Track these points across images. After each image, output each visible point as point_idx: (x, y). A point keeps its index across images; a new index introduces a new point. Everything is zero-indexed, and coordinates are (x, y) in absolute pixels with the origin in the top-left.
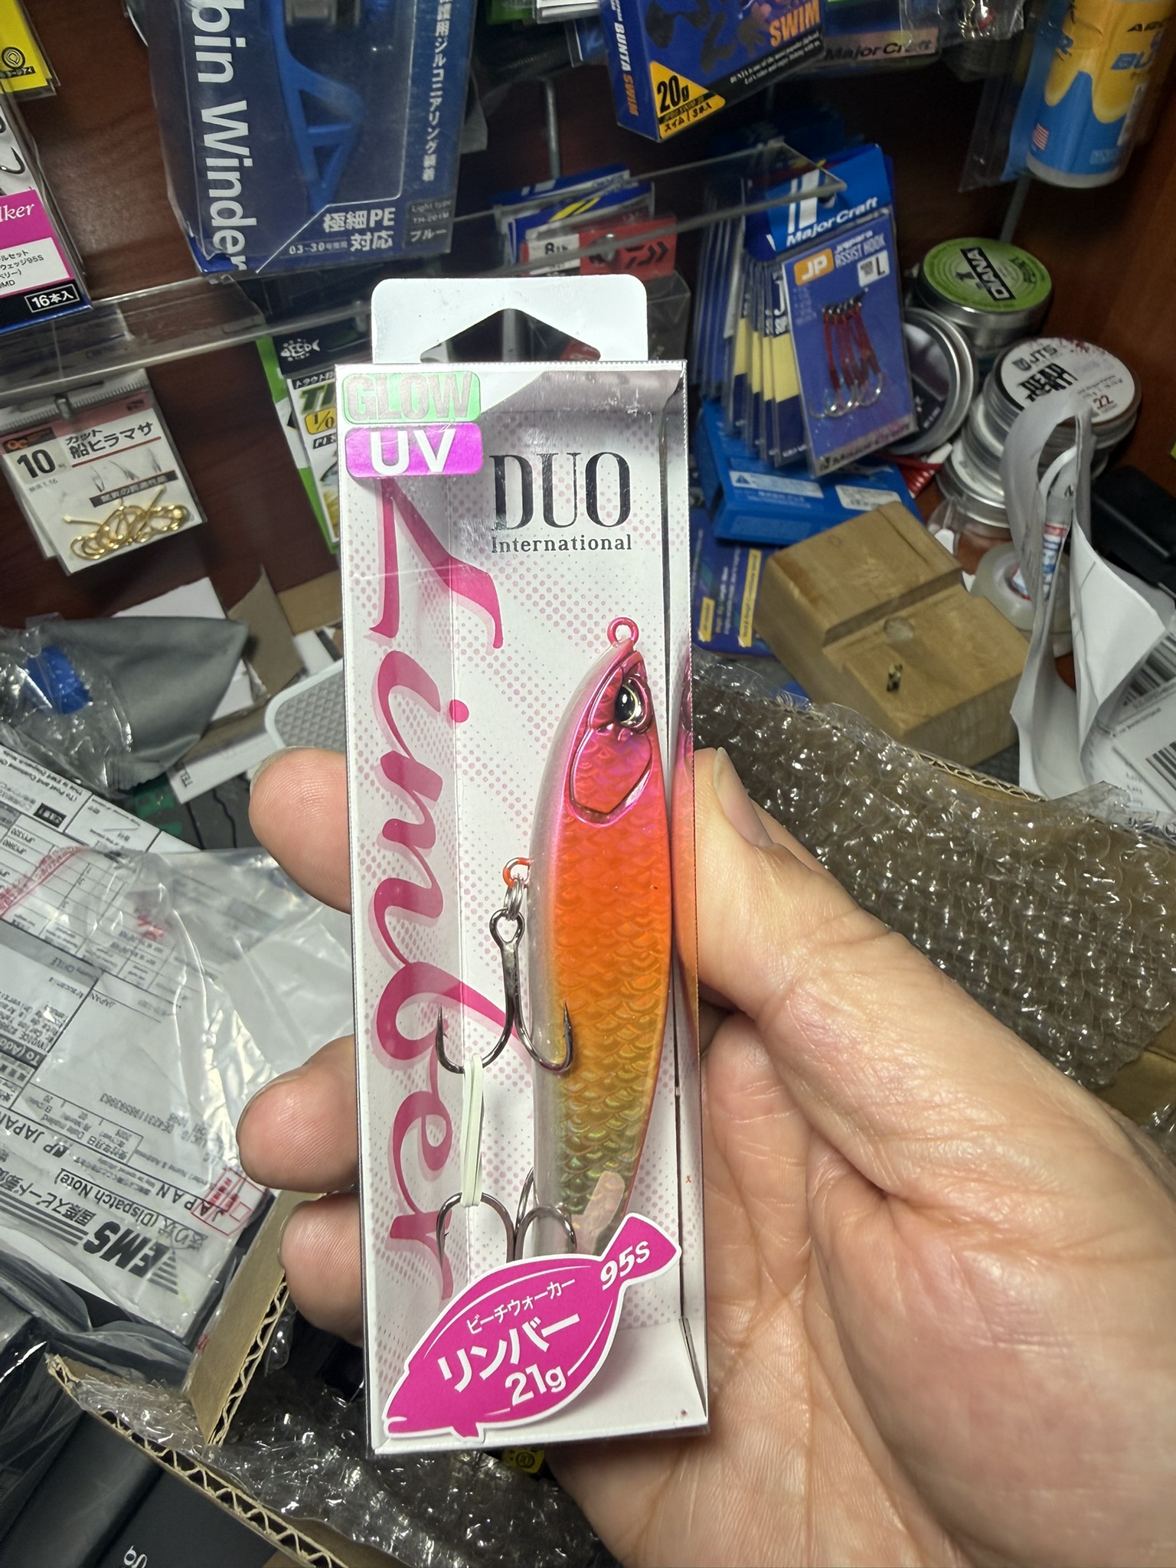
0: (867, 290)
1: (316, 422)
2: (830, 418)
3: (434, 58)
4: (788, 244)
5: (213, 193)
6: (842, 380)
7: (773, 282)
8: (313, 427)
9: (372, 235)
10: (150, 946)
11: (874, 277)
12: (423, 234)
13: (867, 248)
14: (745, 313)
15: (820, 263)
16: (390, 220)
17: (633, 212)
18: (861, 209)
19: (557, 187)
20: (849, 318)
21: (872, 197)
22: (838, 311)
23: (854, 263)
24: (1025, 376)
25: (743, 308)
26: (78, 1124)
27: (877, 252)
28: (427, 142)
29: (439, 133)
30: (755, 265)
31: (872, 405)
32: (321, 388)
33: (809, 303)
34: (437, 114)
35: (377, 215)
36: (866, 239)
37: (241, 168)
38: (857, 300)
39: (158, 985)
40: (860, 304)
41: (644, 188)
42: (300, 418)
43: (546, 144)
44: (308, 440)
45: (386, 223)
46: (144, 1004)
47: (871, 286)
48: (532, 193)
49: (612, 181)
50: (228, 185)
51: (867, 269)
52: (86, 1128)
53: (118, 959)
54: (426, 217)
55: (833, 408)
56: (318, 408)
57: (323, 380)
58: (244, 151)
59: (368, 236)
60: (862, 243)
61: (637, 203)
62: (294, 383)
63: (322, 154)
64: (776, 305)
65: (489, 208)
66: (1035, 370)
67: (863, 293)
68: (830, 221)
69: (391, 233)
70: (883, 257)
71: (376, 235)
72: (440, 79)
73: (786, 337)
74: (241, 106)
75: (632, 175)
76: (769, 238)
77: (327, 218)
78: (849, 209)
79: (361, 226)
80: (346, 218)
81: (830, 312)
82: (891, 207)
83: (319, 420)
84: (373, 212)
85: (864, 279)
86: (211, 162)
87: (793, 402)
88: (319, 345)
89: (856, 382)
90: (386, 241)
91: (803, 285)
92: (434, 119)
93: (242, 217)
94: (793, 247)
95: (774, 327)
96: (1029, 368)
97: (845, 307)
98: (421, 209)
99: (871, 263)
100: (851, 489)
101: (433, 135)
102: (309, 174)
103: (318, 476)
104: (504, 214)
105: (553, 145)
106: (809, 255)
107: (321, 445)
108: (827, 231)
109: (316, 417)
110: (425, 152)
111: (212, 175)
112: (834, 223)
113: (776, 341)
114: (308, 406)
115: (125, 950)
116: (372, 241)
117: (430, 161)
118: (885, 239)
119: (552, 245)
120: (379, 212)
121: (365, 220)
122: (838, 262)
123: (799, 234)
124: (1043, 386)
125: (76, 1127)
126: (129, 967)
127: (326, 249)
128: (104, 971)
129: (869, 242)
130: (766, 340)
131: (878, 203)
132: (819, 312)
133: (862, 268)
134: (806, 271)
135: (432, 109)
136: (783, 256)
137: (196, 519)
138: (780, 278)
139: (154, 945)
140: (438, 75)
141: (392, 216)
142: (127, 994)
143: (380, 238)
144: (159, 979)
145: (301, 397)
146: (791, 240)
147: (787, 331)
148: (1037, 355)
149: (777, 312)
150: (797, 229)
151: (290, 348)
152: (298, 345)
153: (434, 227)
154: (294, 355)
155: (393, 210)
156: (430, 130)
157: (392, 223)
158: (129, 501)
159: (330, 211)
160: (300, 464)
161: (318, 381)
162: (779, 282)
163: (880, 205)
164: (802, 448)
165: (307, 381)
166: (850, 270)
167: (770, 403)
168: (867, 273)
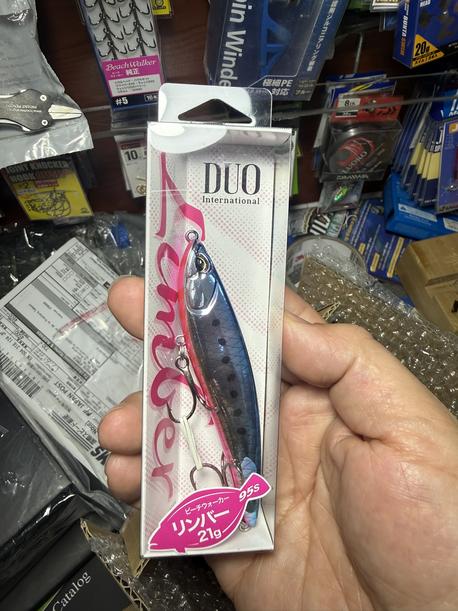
2: (449, 190)
3: (325, 22)
4: (450, 115)
5: (224, 65)
7: (439, 130)
9: (281, 90)
10: (134, 344)
12: (301, 92)
14: (422, 140)
16: (289, 85)
17: (385, 92)
19: (354, 77)
25: (422, 138)
26: (97, 405)
28: (313, 55)
29: (319, 52)
30: (432, 122)
34: (320, 45)
35: (285, 82)
37: (237, 57)
39: (135, 360)
41: (391, 83)
43: (354, 59)
45: (288, 85)
46: (128, 366)
48: (343, 78)
49: (378, 78)
50: (231, 62)
52: (100, 408)
53: (122, 347)
54: (304, 85)
55: (452, 187)
58: (240, 50)
59: (279, 90)
61: (388, 89)
63: (270, 55)
64: (438, 140)
65: (325, 82)
69: (289, 90)
71: (282, 90)
72: (325, 31)
73: (439, 154)
74: (244, 32)
75: (387, 77)
76: (442, 111)
77: (265, 81)
79: (277, 86)
80: (272, 82)
84: (284, 81)
86: (226, 53)
87: (435, 181)
90: (286, 92)
92: (318, 47)
93: (233, 76)
94: (451, 117)
95: (434, 149)
98: (303, 82)
100: (450, 221)
101: (316, 53)
102: (262, 63)
104: (330, 85)
105: (357, 60)
110: (311, 60)
111: (225, 58)
113: (434, 155)
115: (125, 344)
116: (280, 92)
117: (312, 63)
119: (349, 101)
120: (286, 81)
121: (280, 83)
123: (455, 112)
125: (96, 406)
126: (125, 350)
127: (261, 93)
128: (116, 349)
130: (429, 154)
134: (455, 128)
135: (318, 43)
136: (446, 120)
138: (442, 129)
139: (137, 344)
140: (325, 29)
141: (291, 83)
142: (123, 360)
143: (284, 91)
144: (136, 358)
146: (451, 114)
147: (439, 151)
149: (437, 143)
150: (455, 109)
153: (306, 90)
155: (292, 81)
156: (315, 51)
157: (290, 86)
159: (267, 78)
162: (441, 131)
167: (424, 180)
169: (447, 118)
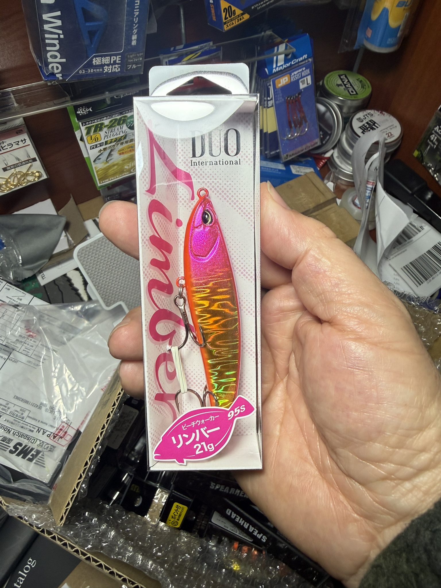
0: (303, 90)
1: (91, 139)
2: (288, 139)
4: (273, 72)
5: (48, 48)
6: (293, 125)
7: (267, 87)
8: (90, 141)
9: (112, 66)
10: (31, 340)
11: (305, 85)
12: (132, 66)
13: (303, 74)
15: (285, 80)
17: (214, 58)
18: (301, 59)
19: (184, 48)
20: (296, 101)
21: (305, 54)
22: (292, 98)
23: (298, 80)
24: (361, 124)
27: (307, 76)
28: (133, 30)
29: (138, 26)
30: (261, 80)
31: (304, 135)
32: (93, 126)
33: (281, 95)
34: (137, 18)
35: (114, 58)
36: (303, 71)
37: (59, 39)
38: (299, 94)
39: (35, 355)
40: (300, 96)
41: (218, 49)
42: (85, 138)
44: (88, 146)
45: (117, 62)
46: (29, 362)
48: (174, 50)
49: (206, 46)
50: (54, 45)
51: (303, 82)
52: (9, 408)
53: (19, 345)
54: (133, 60)
55: (290, 136)
56: (92, 134)
57: (94, 123)
58: (60, 32)
60: (301, 72)
61: (215, 55)
62: (82, 124)
63: (92, 34)
64: (269, 96)
65: (158, 56)
66: (364, 122)
67: (301, 92)
68: (289, 64)
69: (120, 65)
70: (309, 78)
71: (114, 66)
72: (138, 4)
73: (272, 108)
74: (59, 13)
75: (213, 44)
76: (266, 69)
77: (94, 59)
78: (297, 59)
79: (107, 63)
80: (102, 60)
81: (289, 99)
82: (312, 58)
83: (93, 139)
84: (112, 57)
85: (302, 86)
86: (47, 36)
87: (275, 133)
88: (92, 109)
89: (298, 126)
90: (118, 69)
91: (279, 88)
92: (136, 20)
93: (60, 58)
94: (275, 73)
95: (268, 104)
96: (362, 121)
97: (295, 97)
98: (131, 56)
99: (304, 80)
100: (296, 167)
101: (136, 27)
102: (87, 42)
103: (92, 160)
104: (164, 58)
105: (183, 31)
106: (282, 76)
107: (93, 148)
108: (288, 67)
109: (91, 137)
110: (133, 34)
111: (47, 41)
112: (291, 64)
113: (268, 109)
114: (88, 133)
115: (21, 342)
116: (112, 69)
117: (134, 37)
118: (310, 71)
121: (109, 60)
122: (292, 79)
123: (277, 68)
124: (368, 128)
125: (5, 408)
126: (23, 348)
127: (94, 72)
128: (14, 350)
129: (304, 72)
130: (264, 109)
131: (307, 56)
132: (285, 99)
133: (301, 82)
134: (280, 83)
135: (135, 17)
136: (271, 77)
137: (45, 177)
138: (270, 85)
139: (33, 340)
141: (120, 59)
142: (23, 358)
144: (35, 353)
145: (85, 130)
147: (272, 106)
148: (366, 116)
149: (269, 99)
150: (277, 66)
151: (80, 110)
152: (84, 109)
154: (82, 113)
156: (134, 25)
157: (120, 62)
158: (18, 169)
159: (95, 57)
160: (85, 155)
161: (92, 123)
162: (270, 87)
163: (308, 58)
164: (278, 151)
165: (88, 123)
166: (296, 83)
167: (266, 133)
168: (303, 84)
169: (272, 75)
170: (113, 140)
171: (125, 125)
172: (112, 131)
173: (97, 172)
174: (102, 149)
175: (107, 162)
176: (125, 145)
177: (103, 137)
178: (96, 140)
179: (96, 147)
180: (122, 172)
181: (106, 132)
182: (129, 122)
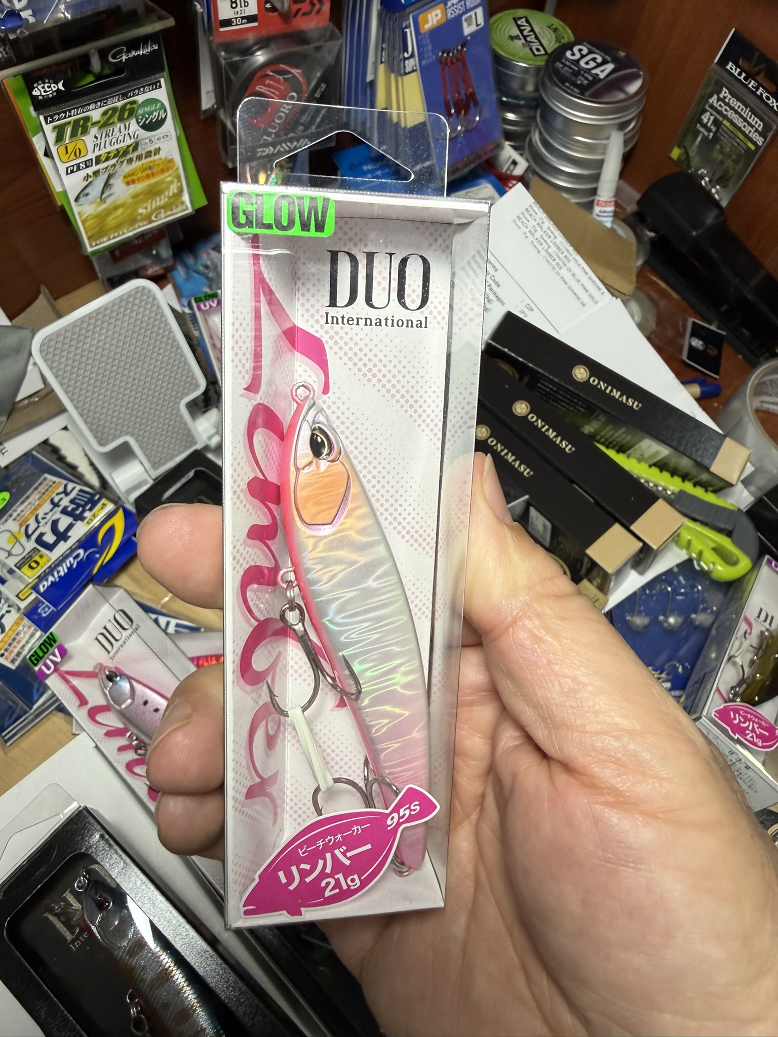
0: (469, 38)
1: (67, 153)
6: (453, 111)
8: (65, 158)
11: (474, 28)
13: (469, 4)
14: (383, 60)
15: (437, 15)
20: (458, 60)
22: (451, 55)
23: (460, 16)
25: (382, 56)
27: (475, 7)
30: (390, 18)
31: (474, 129)
32: (69, 122)
33: (430, 48)
38: (462, 47)
40: (465, 49)
42: (54, 149)
44: (62, 168)
47: (472, 35)
51: (469, 21)
56: (67, 141)
62: (46, 119)
64: (406, 50)
67: (467, 40)
70: (480, 11)
73: (414, 74)
81: (445, 55)
83: (69, 151)
85: (468, 30)
87: (422, 127)
88: (64, 85)
89: (463, 112)
91: (425, 33)
95: (405, 67)
97: (455, 52)
99: (471, 16)
103: (72, 198)
106: (430, 8)
107: (72, 172)
109: (66, 148)
113: (405, 77)
114: (59, 139)
122: (449, 15)
130: (400, 79)
132: (437, 56)
133: (466, 20)
136: (410, 9)
138: (408, 26)
145: (53, 131)
149: (406, 55)
152: (46, 85)
160: (57, 188)
162: (408, 30)
164: (427, 164)
166: (457, 22)
167: (405, 129)
168: (469, 25)
169: (412, 4)
170: (112, 155)
171: (133, 122)
172: (107, 135)
173: (84, 222)
174: (91, 174)
175: (102, 200)
176: (136, 165)
177: (90, 147)
178: (78, 153)
179: (79, 169)
180: (133, 221)
181: (96, 137)
182: (140, 115)
